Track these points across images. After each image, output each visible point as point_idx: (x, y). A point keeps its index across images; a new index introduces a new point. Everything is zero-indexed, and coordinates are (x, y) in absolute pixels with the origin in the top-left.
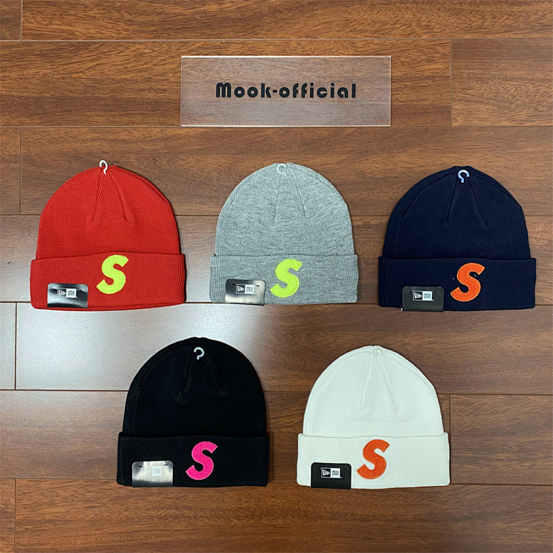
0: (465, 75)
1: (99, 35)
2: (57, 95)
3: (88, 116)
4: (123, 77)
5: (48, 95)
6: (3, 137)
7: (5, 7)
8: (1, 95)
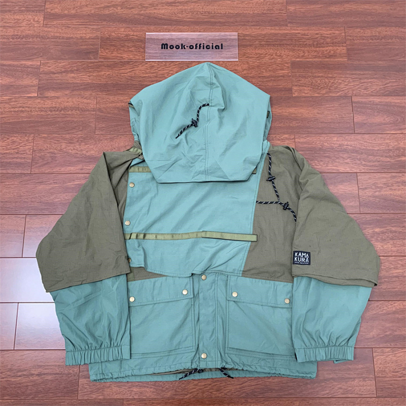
0: (298, 75)
1: (134, 58)
2: (114, 83)
3: (128, 92)
4: (145, 75)
5: (110, 83)
6: (89, 101)
7: (92, 47)
8: (88, 83)
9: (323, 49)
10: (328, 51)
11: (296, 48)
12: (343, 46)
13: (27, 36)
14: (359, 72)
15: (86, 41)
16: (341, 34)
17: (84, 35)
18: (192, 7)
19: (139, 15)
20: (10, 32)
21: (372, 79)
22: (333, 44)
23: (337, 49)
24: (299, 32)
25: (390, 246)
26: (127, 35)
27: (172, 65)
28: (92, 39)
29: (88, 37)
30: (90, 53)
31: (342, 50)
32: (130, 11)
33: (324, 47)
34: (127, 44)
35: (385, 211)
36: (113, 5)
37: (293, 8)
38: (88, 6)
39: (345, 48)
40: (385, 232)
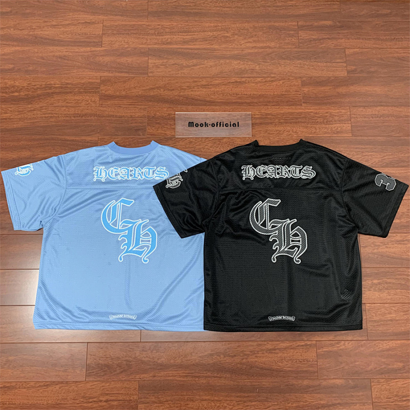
7: (140, 125)
9: (332, 126)
10: (336, 128)
11: (309, 125)
12: (348, 123)
13: (86, 115)
14: (362, 147)
15: (136, 120)
16: (347, 112)
17: (134, 114)
18: (223, 88)
19: (179, 96)
20: (72, 111)
23: (344, 126)
24: (312, 111)
25: (386, 295)
26: (169, 114)
27: (207, 140)
28: (141, 117)
29: (137, 116)
30: (139, 130)
31: (347, 126)
32: (171, 92)
33: (333, 124)
34: (169, 123)
35: (381, 266)
36: (157, 87)
37: (307, 90)
38: (136, 88)
39: (350, 125)
40: (382, 283)
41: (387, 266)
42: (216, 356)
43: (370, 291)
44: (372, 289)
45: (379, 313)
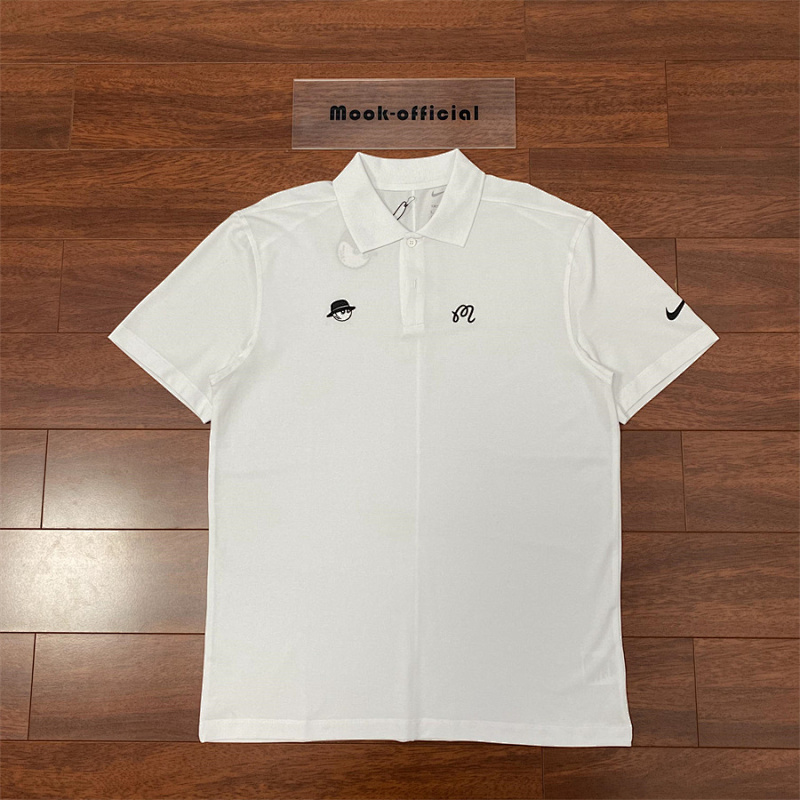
1: (153, 144)
2: (105, 206)
3: (138, 228)
4: (178, 187)
5: (95, 206)
6: (45, 250)
7: (53, 116)
8: (45, 206)
9: (611, 118)
10: (623, 123)
11: (543, 116)
12: (659, 110)
14: (696, 178)
15: (41, 103)
16: (656, 78)
17: (36, 87)
18: (295, 12)
19: (168, 34)
21: (729, 193)
22: (634, 104)
23: (646, 119)
24: (551, 74)
25: (755, 613)
26: (138, 87)
28: (54, 96)
29: (44, 92)
30: (49, 131)
31: (657, 120)
32: (146, 24)
33: (613, 113)
34: (137, 110)
35: (745, 527)
36: (108, 10)
37: (540, 15)
38: (46, 13)
39: (664, 115)
40: (746, 579)
41: (764, 528)
42: (243, 787)
43: (710, 600)
44: (714, 596)
45: (734, 666)
